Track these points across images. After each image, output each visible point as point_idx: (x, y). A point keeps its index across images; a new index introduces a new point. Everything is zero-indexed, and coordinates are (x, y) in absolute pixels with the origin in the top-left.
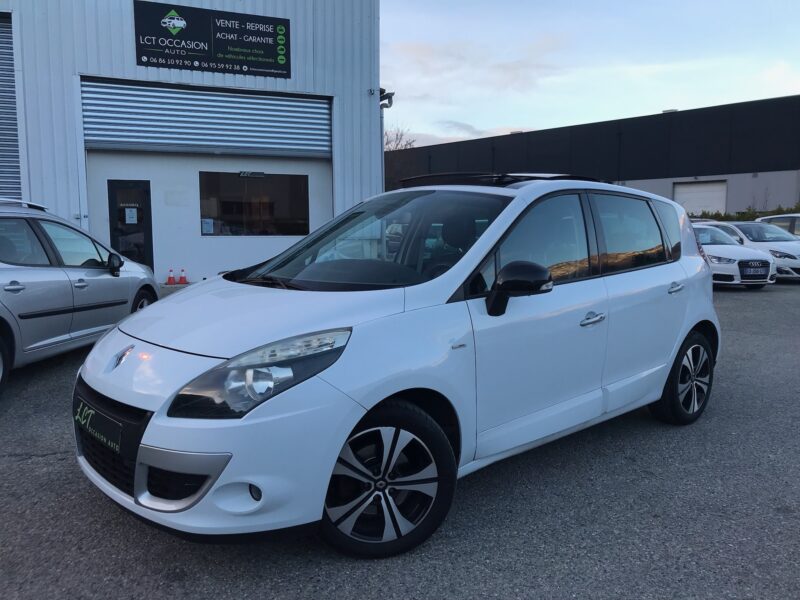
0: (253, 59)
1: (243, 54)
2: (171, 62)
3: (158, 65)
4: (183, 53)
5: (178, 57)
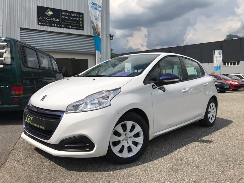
0: (73, 24)
2: (48, 24)
3: (44, 25)
4: (52, 22)
5: (50, 23)
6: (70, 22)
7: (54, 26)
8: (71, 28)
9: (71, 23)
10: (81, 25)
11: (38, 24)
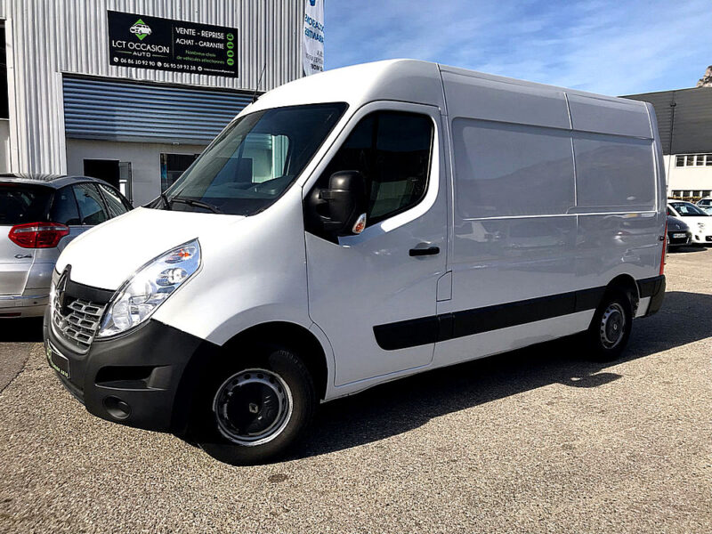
0: (208, 61)
1: (198, 56)
2: (138, 62)
3: (127, 65)
4: (148, 55)
6: (200, 54)
7: (156, 68)
8: (203, 72)
10: (230, 62)
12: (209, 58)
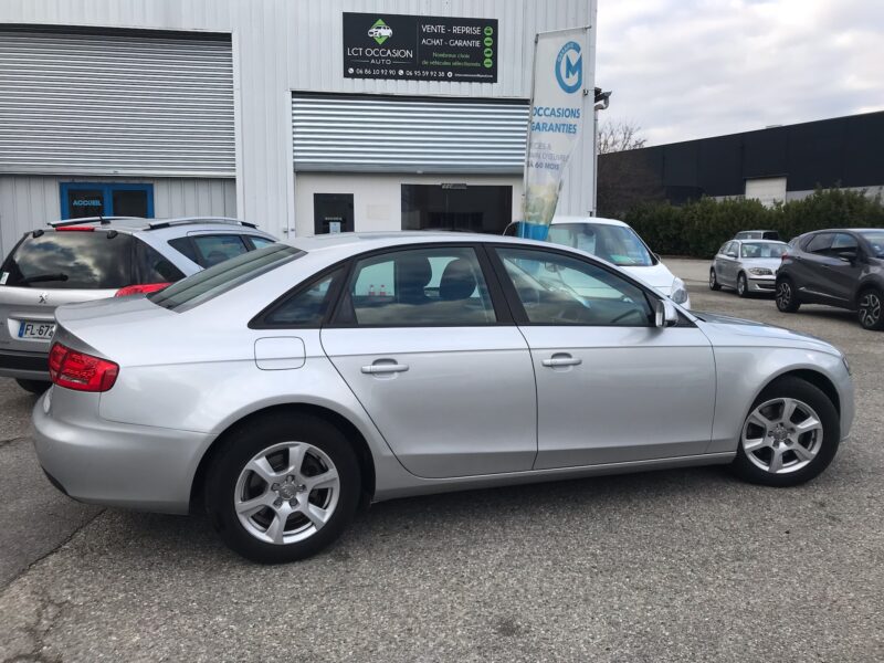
0: (459, 64)
1: (447, 59)
2: (376, 72)
3: (364, 76)
4: (389, 62)
5: (383, 66)
6: (450, 56)
7: (397, 77)
8: (454, 79)
9: (454, 60)
10: (488, 63)
11: (346, 75)
12: (462, 60)
